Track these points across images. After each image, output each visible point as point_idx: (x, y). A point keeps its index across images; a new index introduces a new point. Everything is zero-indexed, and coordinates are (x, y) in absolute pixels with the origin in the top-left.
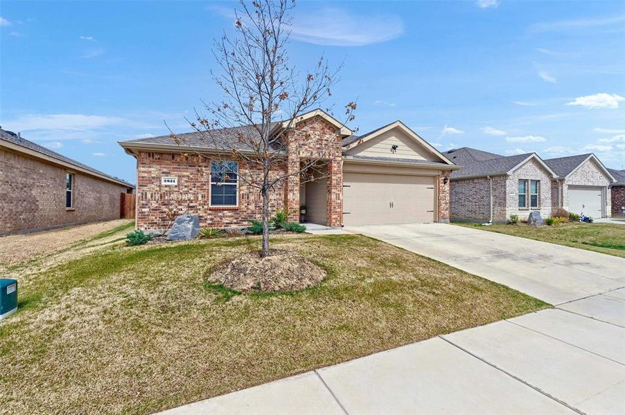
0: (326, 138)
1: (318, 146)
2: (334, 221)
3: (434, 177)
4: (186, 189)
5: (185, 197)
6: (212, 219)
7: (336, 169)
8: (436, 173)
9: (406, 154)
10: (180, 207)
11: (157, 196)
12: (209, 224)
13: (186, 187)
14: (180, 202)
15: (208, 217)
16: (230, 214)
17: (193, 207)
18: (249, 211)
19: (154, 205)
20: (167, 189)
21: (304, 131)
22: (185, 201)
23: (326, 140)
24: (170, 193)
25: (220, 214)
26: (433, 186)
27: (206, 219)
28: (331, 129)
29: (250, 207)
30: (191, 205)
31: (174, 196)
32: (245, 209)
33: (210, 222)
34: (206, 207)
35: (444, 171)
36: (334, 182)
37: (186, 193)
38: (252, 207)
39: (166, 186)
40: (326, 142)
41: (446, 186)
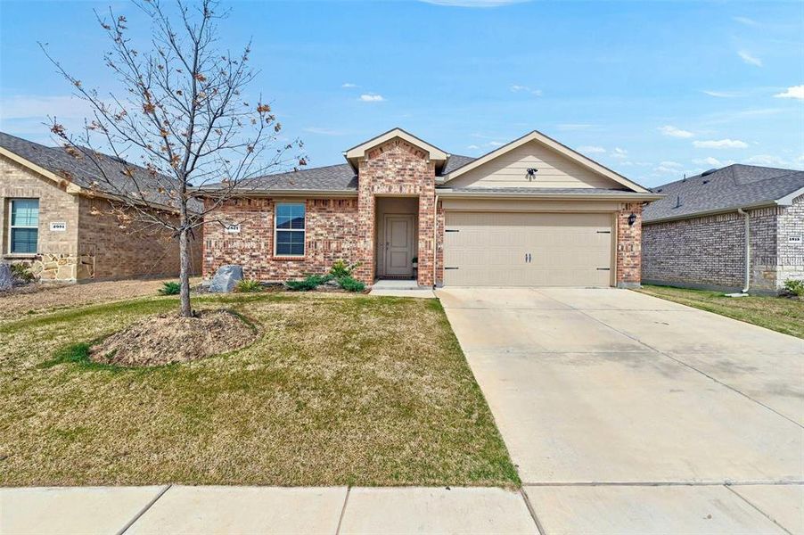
0: (410, 167)
1: (400, 178)
2: (422, 278)
3: (611, 214)
4: (248, 237)
5: (248, 245)
6: (275, 271)
7: (425, 208)
8: (613, 208)
9: (553, 180)
10: (242, 257)
11: (221, 244)
12: (272, 276)
13: (248, 234)
14: (242, 251)
15: (272, 268)
16: (295, 265)
17: (255, 256)
18: (317, 263)
19: (218, 253)
20: (230, 236)
21: (381, 160)
22: (248, 250)
23: (410, 170)
24: (233, 241)
25: (284, 265)
26: (609, 229)
27: (269, 271)
28: (419, 153)
29: (318, 257)
30: (254, 254)
31: (237, 244)
32: (312, 260)
33: (273, 274)
34: (269, 257)
35: (628, 205)
36: (422, 226)
37: (249, 241)
38: (320, 258)
39: (229, 234)
40: (410, 173)
41: (633, 229)
